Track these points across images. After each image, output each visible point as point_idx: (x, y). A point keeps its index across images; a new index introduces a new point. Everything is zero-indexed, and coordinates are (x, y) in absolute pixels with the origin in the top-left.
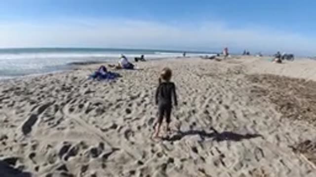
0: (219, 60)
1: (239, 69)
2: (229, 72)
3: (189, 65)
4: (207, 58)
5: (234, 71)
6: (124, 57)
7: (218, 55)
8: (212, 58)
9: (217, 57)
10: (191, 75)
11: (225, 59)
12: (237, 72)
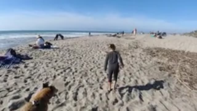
0: (119, 37)
1: (136, 44)
2: (130, 47)
3: (98, 43)
4: (111, 36)
5: (133, 46)
6: (41, 37)
7: (118, 34)
8: (114, 36)
9: (117, 35)
10: (100, 52)
11: (123, 36)
12: (136, 47)
